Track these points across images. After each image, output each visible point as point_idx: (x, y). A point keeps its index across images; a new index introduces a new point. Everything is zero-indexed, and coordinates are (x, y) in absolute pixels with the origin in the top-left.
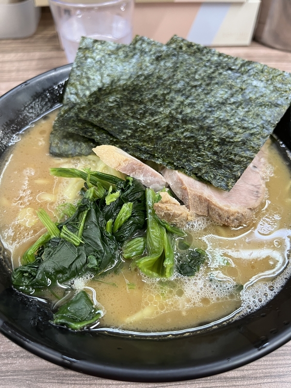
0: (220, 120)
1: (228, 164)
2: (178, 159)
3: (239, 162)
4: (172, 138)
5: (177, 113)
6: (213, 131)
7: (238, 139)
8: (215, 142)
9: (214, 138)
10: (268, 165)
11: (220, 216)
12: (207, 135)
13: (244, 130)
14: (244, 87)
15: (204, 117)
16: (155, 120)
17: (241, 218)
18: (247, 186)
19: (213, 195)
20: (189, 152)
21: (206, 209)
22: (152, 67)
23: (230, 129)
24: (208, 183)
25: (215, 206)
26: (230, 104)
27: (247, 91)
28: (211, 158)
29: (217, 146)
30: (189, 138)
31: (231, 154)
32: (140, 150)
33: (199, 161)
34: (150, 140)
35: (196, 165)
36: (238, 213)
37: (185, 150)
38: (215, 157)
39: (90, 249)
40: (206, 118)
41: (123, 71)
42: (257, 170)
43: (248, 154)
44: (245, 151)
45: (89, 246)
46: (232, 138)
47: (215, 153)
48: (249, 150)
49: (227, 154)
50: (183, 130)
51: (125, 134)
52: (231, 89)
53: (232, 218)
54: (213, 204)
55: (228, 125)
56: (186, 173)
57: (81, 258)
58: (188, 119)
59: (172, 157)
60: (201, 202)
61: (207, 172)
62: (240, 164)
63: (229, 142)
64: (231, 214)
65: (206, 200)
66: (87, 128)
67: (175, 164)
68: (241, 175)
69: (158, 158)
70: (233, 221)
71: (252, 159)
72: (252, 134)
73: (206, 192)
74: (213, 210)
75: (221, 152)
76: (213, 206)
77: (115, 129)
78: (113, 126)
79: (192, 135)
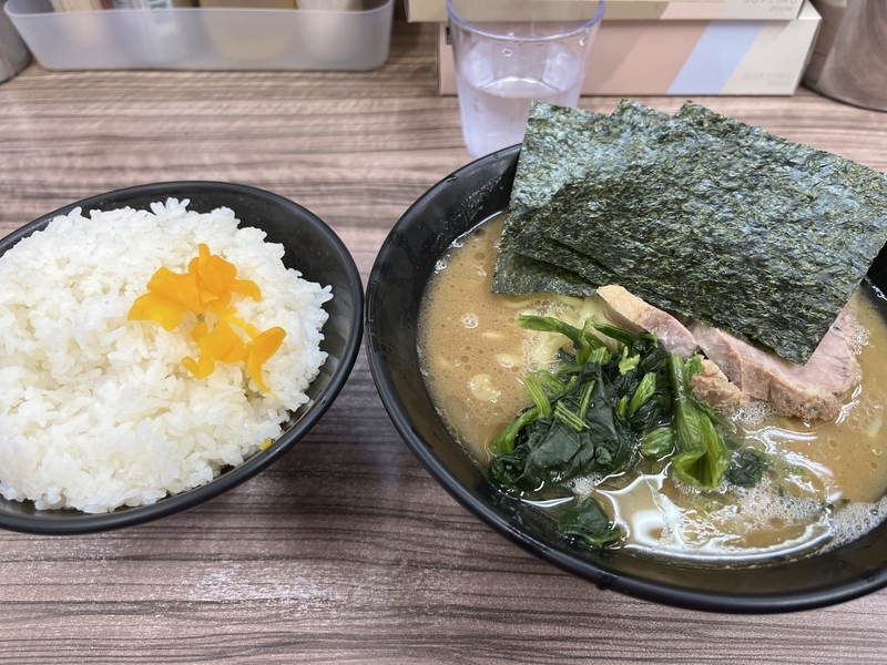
0: (776, 248)
1: (797, 322)
2: (718, 310)
3: (814, 320)
4: (701, 276)
5: (704, 233)
6: (766, 266)
7: (809, 281)
8: (773, 285)
9: (769, 279)
10: (859, 327)
11: (788, 401)
12: (756, 272)
13: (819, 268)
14: (815, 195)
15: (750, 243)
16: (669, 244)
17: (821, 407)
18: (828, 358)
19: (778, 369)
20: (732, 300)
21: (767, 389)
22: (653, 153)
23: (794, 265)
24: (769, 351)
25: (782, 385)
26: (792, 222)
27: (820, 202)
28: (769, 311)
29: (776, 292)
30: (728, 277)
31: (801, 306)
32: (655, 293)
33: (750, 316)
34: (666, 277)
35: (745, 321)
36: (818, 399)
37: (724, 296)
38: (775, 310)
39: (599, 437)
40: (752, 243)
41: (604, 158)
42: (841, 334)
43: (828, 307)
44: (822, 302)
45: (598, 433)
46: (799, 280)
47: (774, 304)
48: (829, 301)
49: (794, 306)
50: (716, 263)
51: (624, 265)
52: (792, 196)
53: (807, 405)
54: (780, 383)
55: (791, 258)
56: (732, 334)
57: (586, 450)
58: (722, 244)
59: (707, 306)
60: (759, 379)
61: (766, 334)
62: (817, 323)
63: (796, 286)
64: (807, 398)
65: (768, 376)
66: (564, 254)
67: (714, 318)
68: (820, 340)
69: (686, 307)
70: (809, 410)
71: (835, 316)
72: (832, 275)
73: (768, 364)
74: (778, 391)
75: (784, 302)
76: (778, 386)
77: (608, 257)
78: (603, 252)
79: (732, 271)
